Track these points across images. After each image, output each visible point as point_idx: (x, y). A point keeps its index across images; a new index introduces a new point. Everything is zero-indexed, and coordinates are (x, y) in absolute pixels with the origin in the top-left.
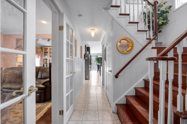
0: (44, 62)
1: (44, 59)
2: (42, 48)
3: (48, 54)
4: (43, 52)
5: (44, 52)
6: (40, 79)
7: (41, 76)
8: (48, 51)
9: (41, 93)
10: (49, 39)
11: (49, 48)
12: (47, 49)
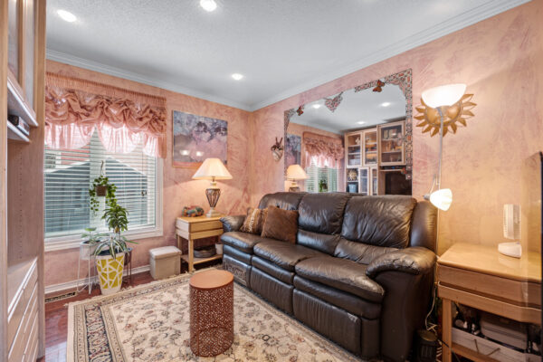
0: (349, 178)
1: (349, 170)
2: (342, 139)
3: (362, 152)
4: (346, 150)
5: (350, 148)
6: (348, 239)
7: (355, 230)
8: (361, 143)
9: (364, 317)
10: (379, 82)
11: (363, 134)
12: (359, 136)
